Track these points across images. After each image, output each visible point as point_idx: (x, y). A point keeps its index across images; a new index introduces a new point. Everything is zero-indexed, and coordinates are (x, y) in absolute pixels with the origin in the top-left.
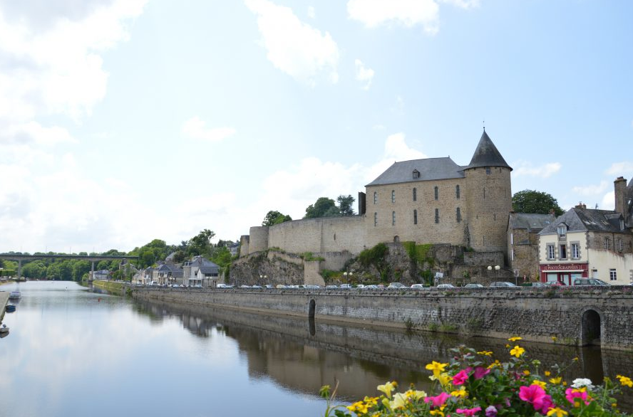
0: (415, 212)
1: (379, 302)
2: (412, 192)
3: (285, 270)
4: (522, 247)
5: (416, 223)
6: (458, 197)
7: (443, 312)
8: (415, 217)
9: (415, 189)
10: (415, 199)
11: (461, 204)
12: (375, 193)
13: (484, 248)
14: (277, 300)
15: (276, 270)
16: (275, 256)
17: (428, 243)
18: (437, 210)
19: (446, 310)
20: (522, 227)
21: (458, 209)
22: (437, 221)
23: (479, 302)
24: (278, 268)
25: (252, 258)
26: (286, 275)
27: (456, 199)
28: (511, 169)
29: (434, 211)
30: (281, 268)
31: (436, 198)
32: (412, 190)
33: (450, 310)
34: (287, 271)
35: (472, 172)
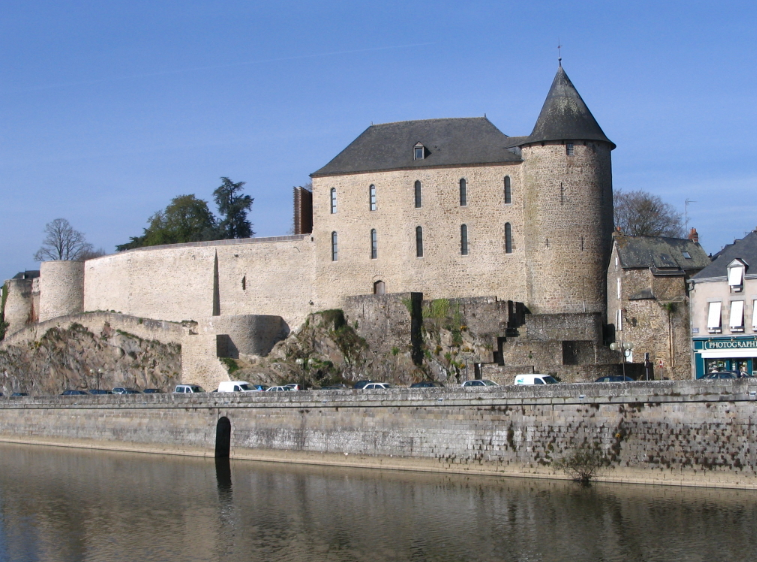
0: (419, 230)
1: (378, 418)
2: (411, 190)
3: (133, 354)
4: (640, 303)
5: (419, 253)
6: (507, 200)
7: (518, 433)
8: (419, 241)
9: (417, 184)
10: (418, 203)
11: (513, 214)
12: (333, 190)
13: (560, 306)
14: (136, 421)
15: (112, 355)
16: (107, 325)
17: (446, 295)
18: (463, 227)
19: (524, 429)
20: (638, 264)
21: (507, 225)
22: (464, 251)
23: (592, 410)
24: (118, 352)
25: (50, 331)
26: (137, 366)
27: (503, 204)
28: (613, 146)
29: (459, 229)
30: (123, 351)
31: (463, 201)
32: (413, 184)
33: (531, 430)
34: (140, 359)
35: (537, 150)
